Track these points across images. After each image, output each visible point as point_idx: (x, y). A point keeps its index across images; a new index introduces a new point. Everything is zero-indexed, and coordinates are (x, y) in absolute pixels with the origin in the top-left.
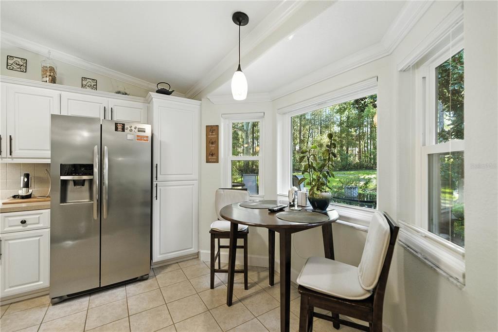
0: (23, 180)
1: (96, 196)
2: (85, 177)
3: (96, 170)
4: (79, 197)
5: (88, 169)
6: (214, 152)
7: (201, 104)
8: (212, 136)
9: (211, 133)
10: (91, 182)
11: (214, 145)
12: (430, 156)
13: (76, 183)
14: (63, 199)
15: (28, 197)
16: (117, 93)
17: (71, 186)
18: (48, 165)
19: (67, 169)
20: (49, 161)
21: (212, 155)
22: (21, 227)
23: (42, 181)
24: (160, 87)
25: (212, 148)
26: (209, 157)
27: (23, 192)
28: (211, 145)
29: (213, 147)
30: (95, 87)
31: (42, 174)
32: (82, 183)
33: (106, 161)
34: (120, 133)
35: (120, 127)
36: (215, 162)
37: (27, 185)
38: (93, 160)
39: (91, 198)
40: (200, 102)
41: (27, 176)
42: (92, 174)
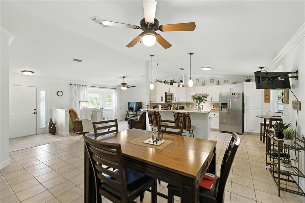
0: (213, 106)
1: (228, 111)
2: (225, 106)
3: (228, 104)
4: (224, 110)
5: (226, 104)
9: (266, 92)
10: (227, 107)
13: (224, 107)
14: (222, 111)
15: (214, 110)
16: (233, 83)
17: (223, 108)
18: (219, 103)
19: (223, 104)
20: (219, 102)
21: (267, 100)
22: (214, 116)
23: (216, 107)
24: (247, 79)
25: (267, 97)
27: (213, 109)
30: (228, 82)
31: (216, 105)
32: (225, 107)
33: (230, 102)
34: (234, 95)
35: (233, 94)
36: (268, 102)
37: (214, 107)
38: (227, 102)
39: (227, 111)
41: (214, 105)
42: (227, 105)
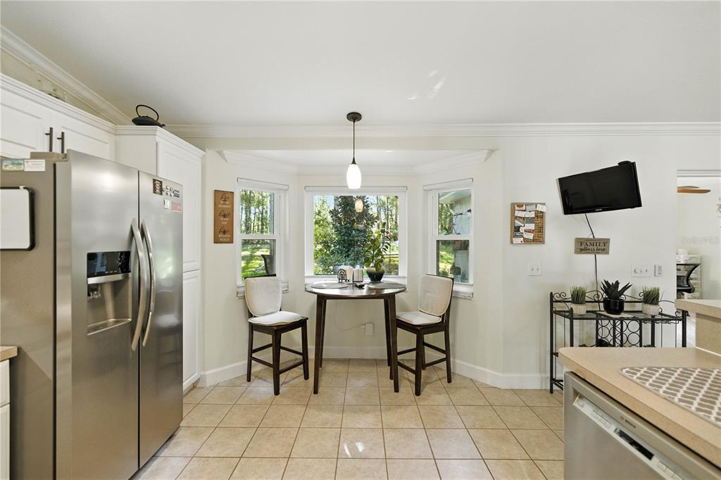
6: (226, 229)
7: (204, 156)
8: (225, 206)
9: (222, 202)
11: (227, 219)
12: (438, 241)
21: (224, 232)
25: (223, 223)
26: (220, 236)
28: (222, 219)
29: (224, 221)
34: (158, 197)
36: (228, 243)
40: (204, 153)
